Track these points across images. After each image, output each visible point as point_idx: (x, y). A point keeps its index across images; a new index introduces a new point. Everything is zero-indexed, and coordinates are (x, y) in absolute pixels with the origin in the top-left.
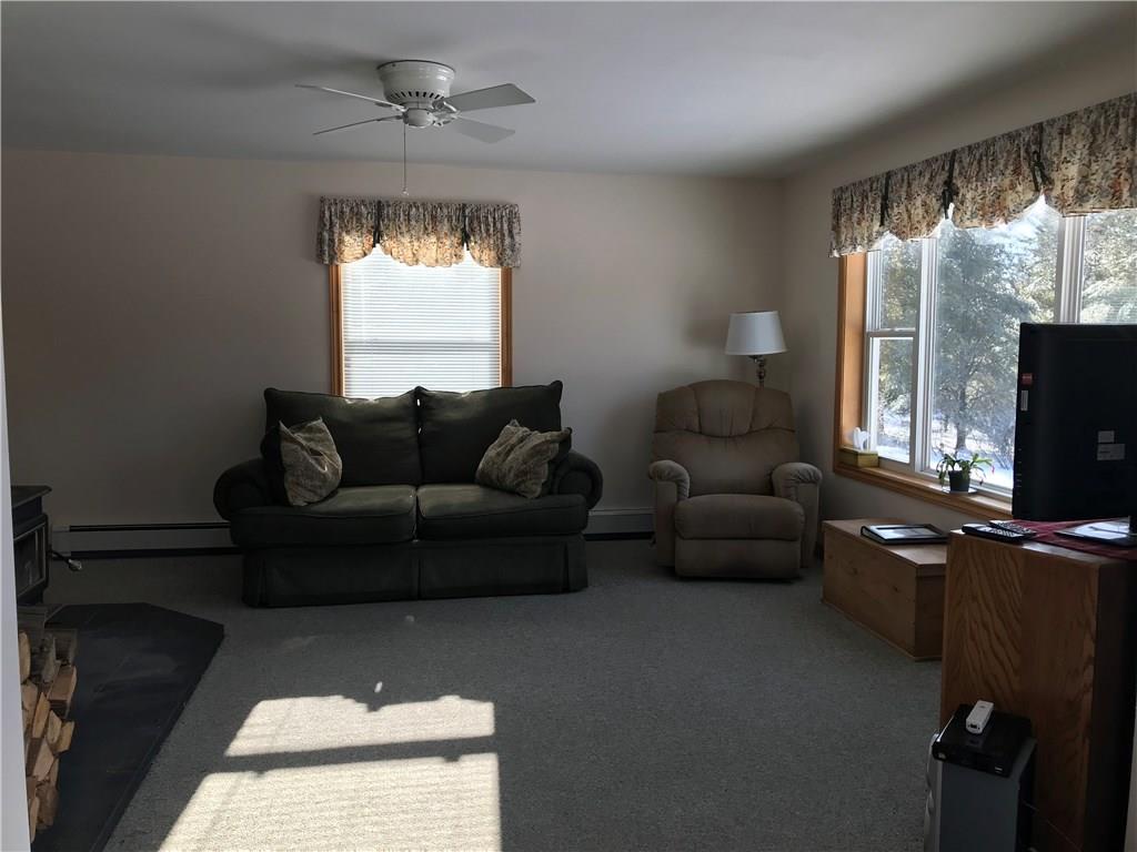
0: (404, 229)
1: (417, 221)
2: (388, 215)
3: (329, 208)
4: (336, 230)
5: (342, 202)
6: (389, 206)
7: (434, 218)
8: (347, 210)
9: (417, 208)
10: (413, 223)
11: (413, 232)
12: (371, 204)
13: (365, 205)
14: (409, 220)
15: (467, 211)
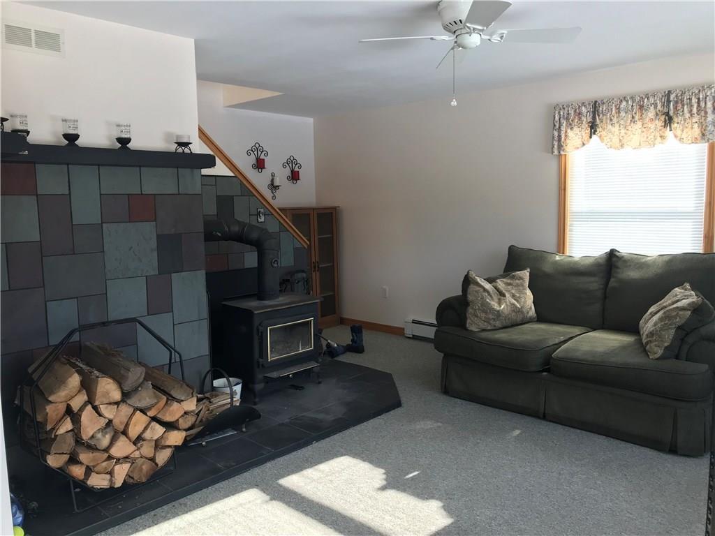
0: (615, 120)
1: (626, 113)
2: (602, 111)
3: (559, 112)
4: (563, 128)
5: (568, 106)
6: (604, 103)
7: (641, 107)
8: (572, 112)
9: (627, 101)
10: (623, 114)
11: (622, 122)
12: (589, 104)
13: (585, 106)
14: (619, 112)
15: (672, 97)
